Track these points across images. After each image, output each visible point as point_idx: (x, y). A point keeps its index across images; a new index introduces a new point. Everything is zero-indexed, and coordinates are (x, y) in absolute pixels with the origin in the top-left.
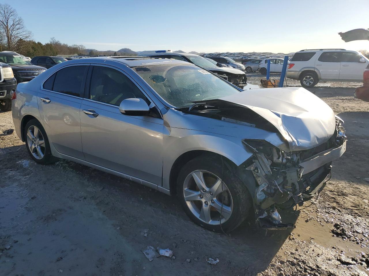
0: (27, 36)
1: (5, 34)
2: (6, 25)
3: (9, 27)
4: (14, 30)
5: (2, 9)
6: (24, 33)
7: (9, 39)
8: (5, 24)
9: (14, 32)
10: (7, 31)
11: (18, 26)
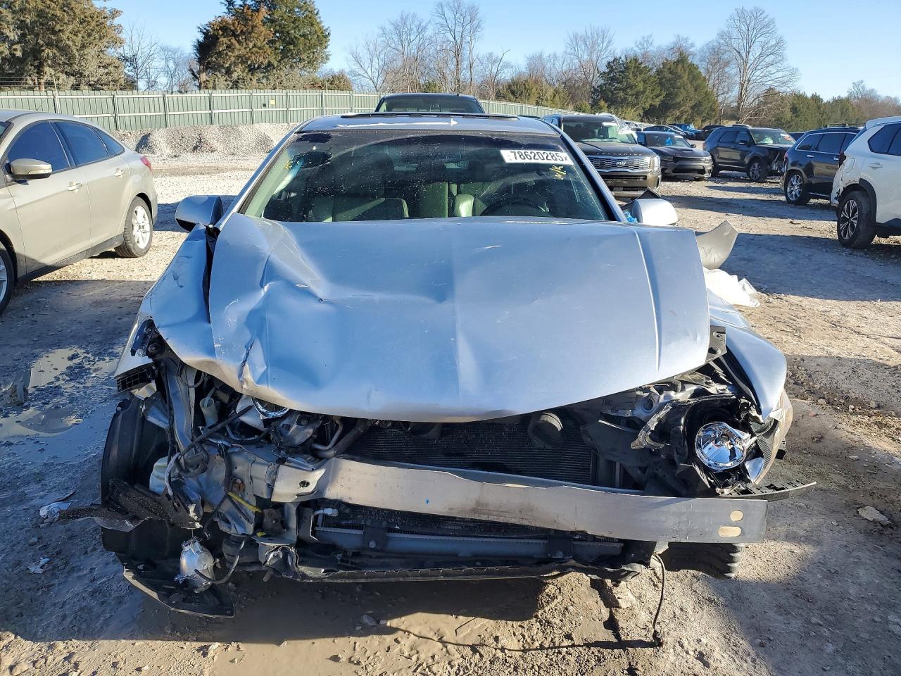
0: (785, 79)
1: (737, 79)
2: (745, 57)
3: (750, 62)
4: (759, 67)
5: (745, 22)
6: (779, 74)
7: (742, 89)
8: (744, 55)
9: (758, 73)
10: (742, 71)
11: (769, 59)
